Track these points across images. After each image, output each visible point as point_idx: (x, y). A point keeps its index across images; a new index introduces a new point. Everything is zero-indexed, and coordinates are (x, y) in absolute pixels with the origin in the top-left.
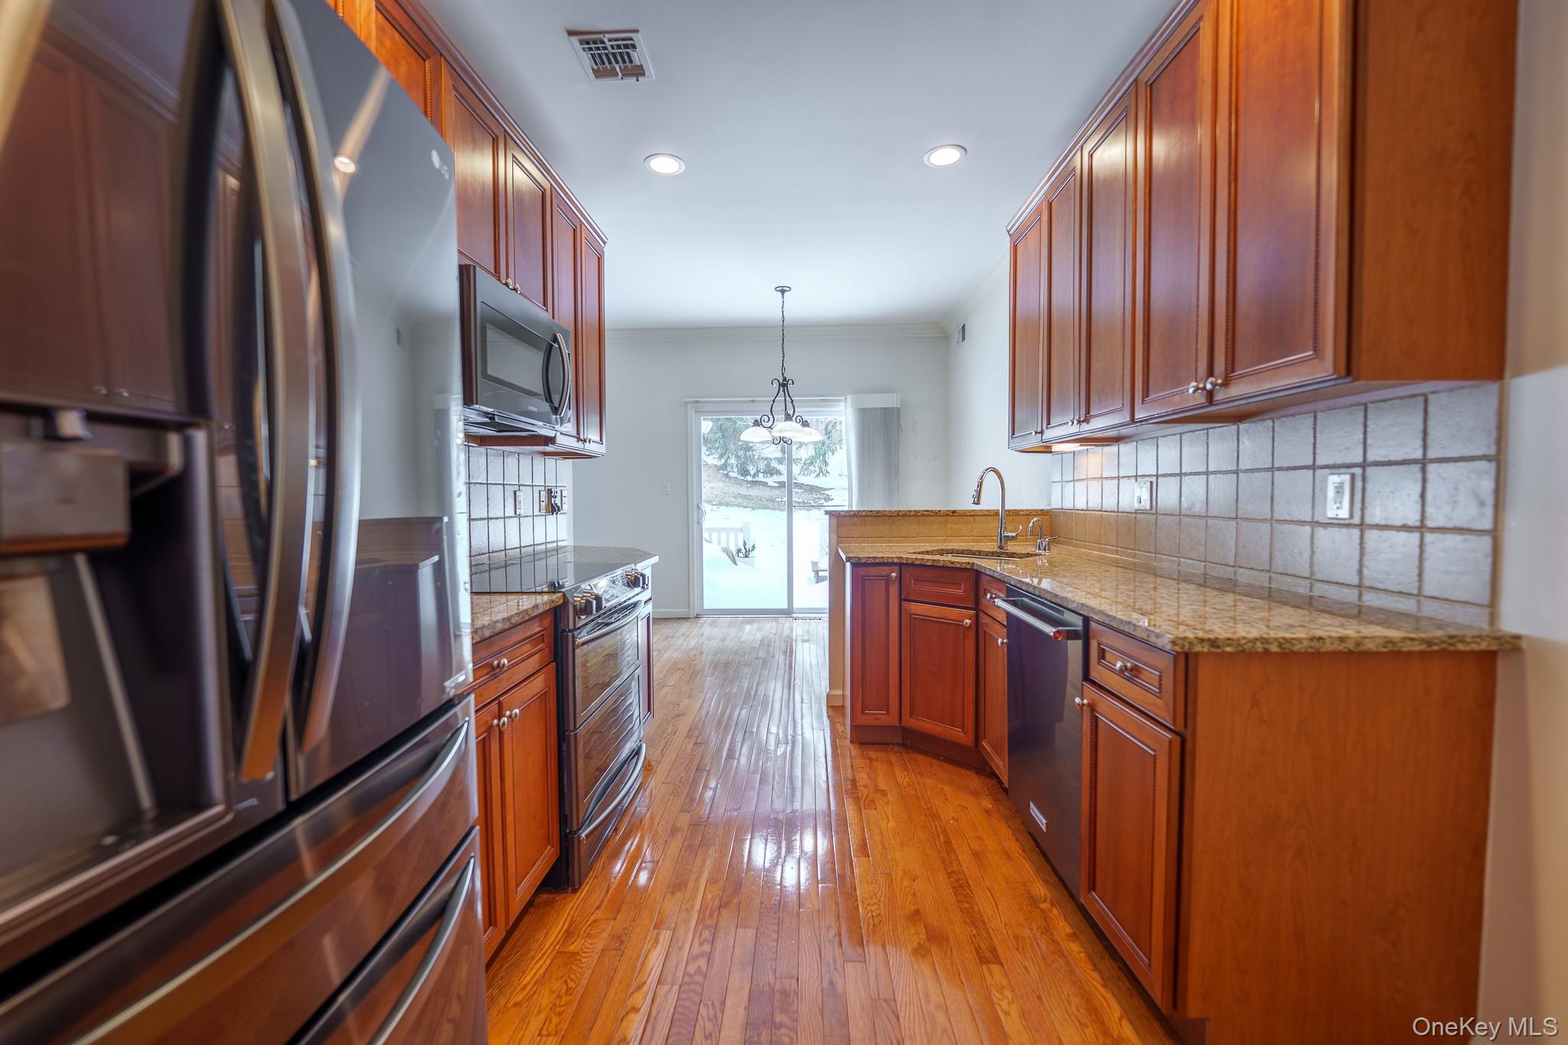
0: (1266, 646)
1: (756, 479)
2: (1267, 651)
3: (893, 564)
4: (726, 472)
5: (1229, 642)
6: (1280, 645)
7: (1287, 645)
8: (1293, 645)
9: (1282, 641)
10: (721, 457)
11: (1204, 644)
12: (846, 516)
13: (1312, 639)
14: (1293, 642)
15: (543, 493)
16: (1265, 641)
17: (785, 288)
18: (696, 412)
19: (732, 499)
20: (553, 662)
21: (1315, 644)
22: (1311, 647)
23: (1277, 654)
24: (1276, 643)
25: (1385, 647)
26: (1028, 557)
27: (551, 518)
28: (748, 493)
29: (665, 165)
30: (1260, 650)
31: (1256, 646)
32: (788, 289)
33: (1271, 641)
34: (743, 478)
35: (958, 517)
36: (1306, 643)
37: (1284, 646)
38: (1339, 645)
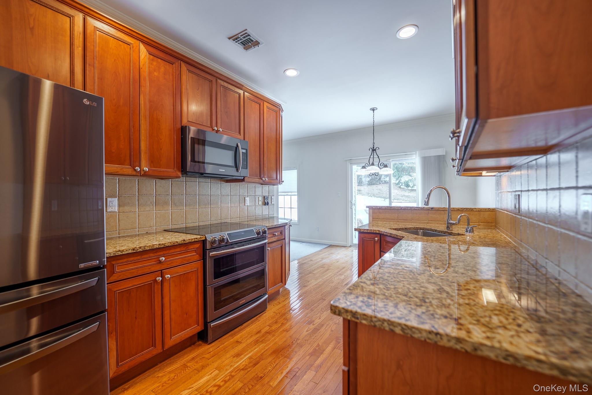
0: (392, 327)
1: (413, 188)
2: (392, 331)
3: (376, 233)
4: (399, 186)
5: (365, 317)
6: (403, 330)
7: (408, 331)
8: (414, 333)
9: (404, 327)
10: (397, 179)
11: (348, 314)
12: (375, 209)
13: (430, 332)
14: (414, 330)
15: (260, 198)
16: (391, 323)
17: (374, 109)
18: (351, 164)
19: (401, 197)
20: (202, 260)
21: (432, 336)
22: (429, 338)
23: (400, 335)
24: (400, 328)
25: (505, 359)
26: (458, 235)
27: (264, 207)
28: (408, 195)
29: (291, 73)
30: (387, 329)
31: (384, 325)
32: (375, 109)
33: (395, 324)
34: (407, 188)
35: (435, 211)
36: (424, 334)
37: (406, 331)
38: (456, 344)
